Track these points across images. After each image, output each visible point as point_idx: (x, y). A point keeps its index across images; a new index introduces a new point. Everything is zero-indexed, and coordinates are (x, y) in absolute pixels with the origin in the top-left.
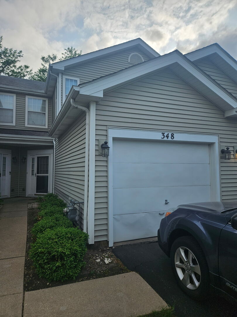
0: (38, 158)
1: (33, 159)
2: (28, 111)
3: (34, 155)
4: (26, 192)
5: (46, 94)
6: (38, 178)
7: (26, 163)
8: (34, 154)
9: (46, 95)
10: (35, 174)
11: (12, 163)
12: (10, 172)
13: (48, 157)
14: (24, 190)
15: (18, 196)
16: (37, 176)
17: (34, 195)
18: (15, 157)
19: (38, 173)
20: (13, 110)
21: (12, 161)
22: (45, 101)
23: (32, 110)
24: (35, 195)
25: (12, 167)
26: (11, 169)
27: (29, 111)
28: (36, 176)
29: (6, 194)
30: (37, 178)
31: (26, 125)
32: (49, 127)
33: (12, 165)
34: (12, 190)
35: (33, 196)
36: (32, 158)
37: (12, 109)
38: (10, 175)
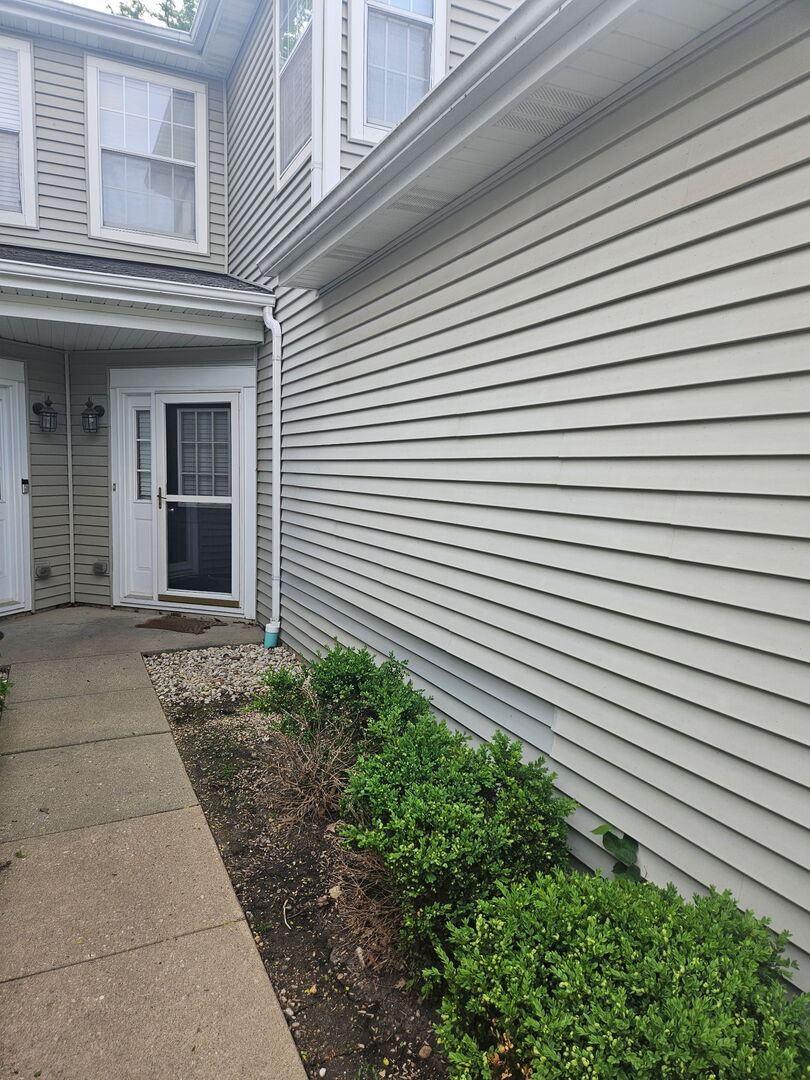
0: (171, 409)
1: (142, 415)
2: (104, 151)
3: (149, 395)
4: (111, 582)
5: (200, 52)
6: (177, 517)
7: (107, 436)
8: (147, 391)
9: (197, 57)
10: (154, 494)
11: (31, 433)
12: (25, 482)
13: (228, 405)
14: (101, 571)
15: (73, 601)
16: (170, 505)
17: (156, 597)
18: (49, 403)
19: (172, 488)
20: (16, 134)
21: (31, 424)
22: (188, 97)
23: (124, 148)
24: (162, 598)
25: (32, 454)
26: (32, 465)
27: (106, 146)
28: (164, 506)
29: (10, 596)
30: (169, 515)
31: (96, 230)
32: (216, 250)
33: (31, 444)
34: (42, 575)
35: (149, 602)
36: (139, 413)
37: (14, 128)
38: (27, 497)
